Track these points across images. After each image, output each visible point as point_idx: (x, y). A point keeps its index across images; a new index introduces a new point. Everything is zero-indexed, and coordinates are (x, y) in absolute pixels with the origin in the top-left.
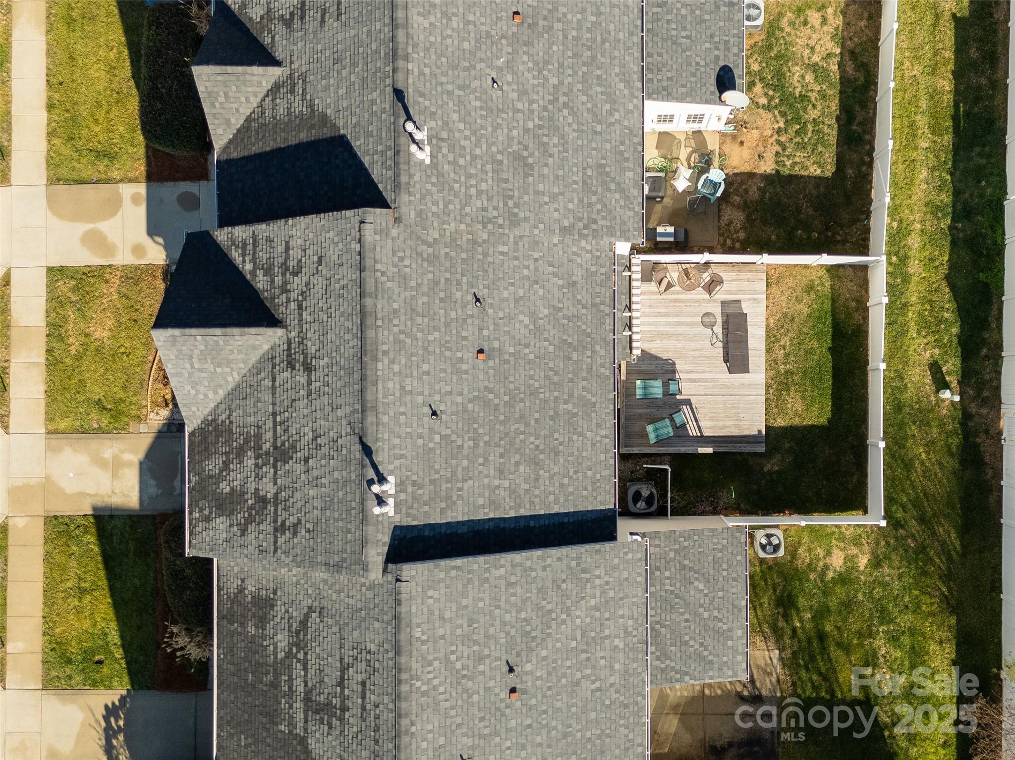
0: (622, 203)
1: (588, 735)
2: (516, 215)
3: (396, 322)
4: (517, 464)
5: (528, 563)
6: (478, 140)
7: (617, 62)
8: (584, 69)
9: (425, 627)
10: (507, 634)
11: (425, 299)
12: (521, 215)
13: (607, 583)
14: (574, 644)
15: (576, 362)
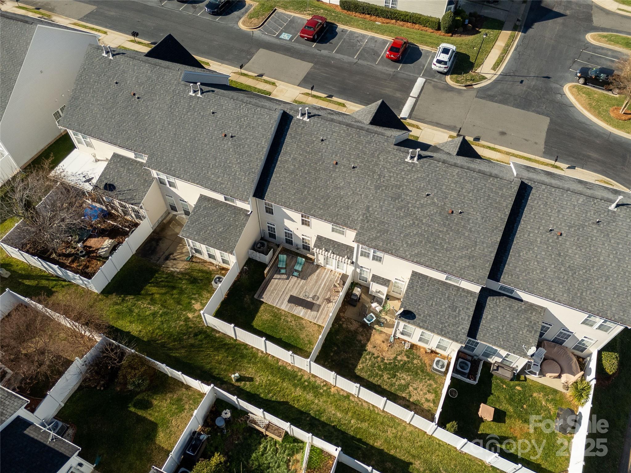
0: (371, 237)
1: (198, 158)
2: (379, 189)
3: (357, 136)
4: (295, 166)
5: (261, 153)
6: (409, 182)
7: (426, 253)
8: (426, 236)
9: (259, 112)
10: (243, 139)
11: (361, 148)
12: (378, 191)
13: (241, 181)
14: (228, 162)
15: (320, 200)
